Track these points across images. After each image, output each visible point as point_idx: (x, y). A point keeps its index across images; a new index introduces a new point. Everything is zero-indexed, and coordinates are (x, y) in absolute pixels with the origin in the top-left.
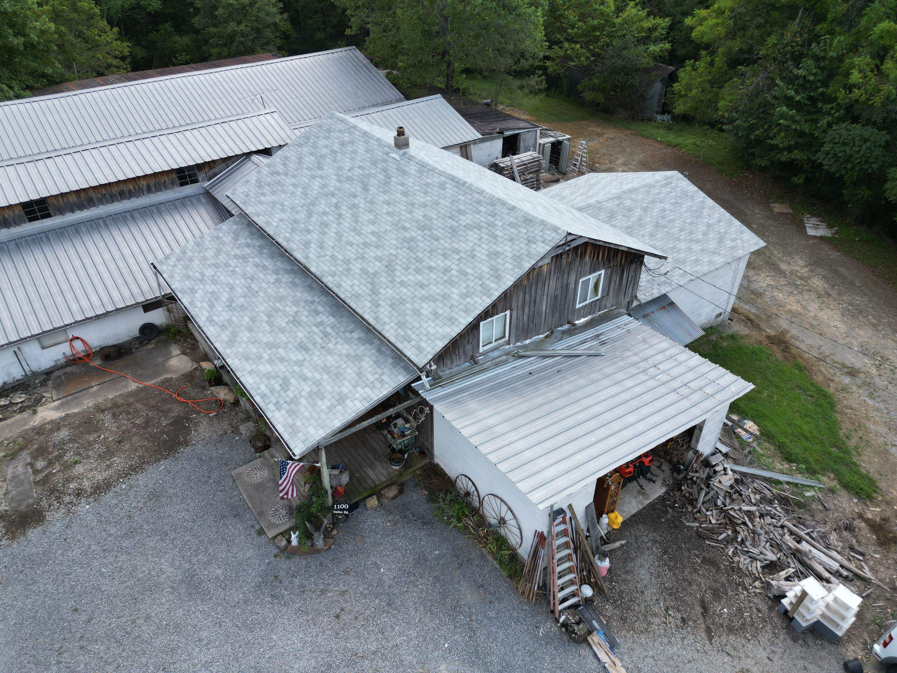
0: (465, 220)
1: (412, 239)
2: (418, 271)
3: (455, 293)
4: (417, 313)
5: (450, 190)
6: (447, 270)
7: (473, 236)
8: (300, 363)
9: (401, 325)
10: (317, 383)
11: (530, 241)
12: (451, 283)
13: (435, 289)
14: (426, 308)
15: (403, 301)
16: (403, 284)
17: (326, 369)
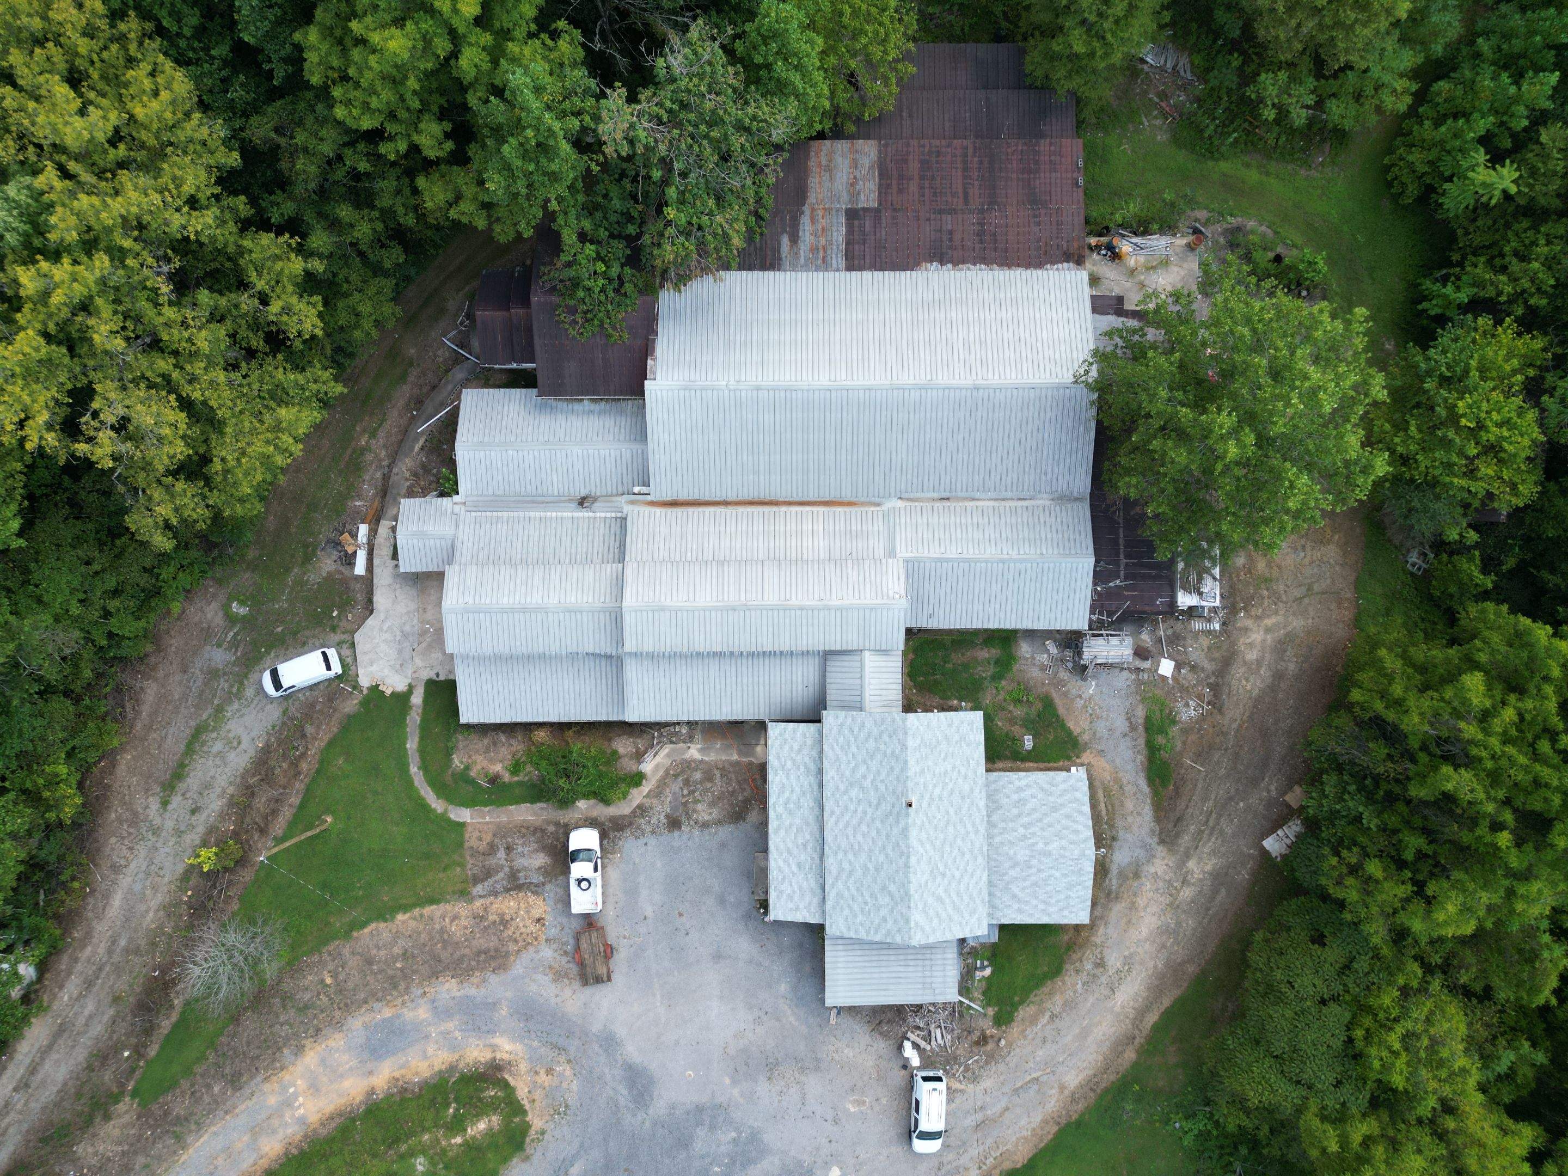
0: (892, 888)
1: (867, 869)
2: (858, 889)
3: (860, 918)
4: (842, 909)
5: (901, 862)
6: (866, 903)
7: (887, 899)
8: (794, 874)
9: (834, 908)
10: (794, 892)
11: (899, 931)
12: (862, 911)
13: (856, 907)
14: (846, 912)
15: (842, 897)
16: (848, 888)
17: (800, 888)
